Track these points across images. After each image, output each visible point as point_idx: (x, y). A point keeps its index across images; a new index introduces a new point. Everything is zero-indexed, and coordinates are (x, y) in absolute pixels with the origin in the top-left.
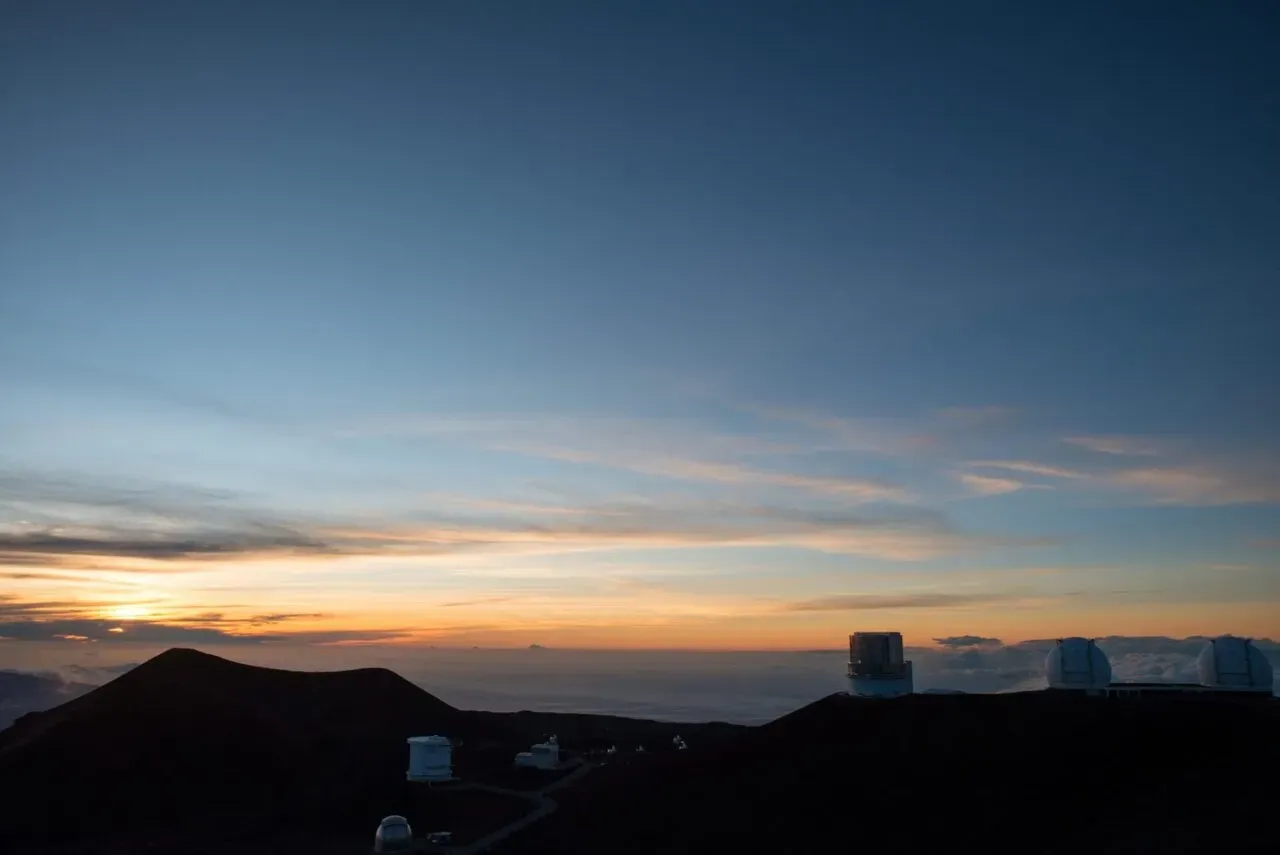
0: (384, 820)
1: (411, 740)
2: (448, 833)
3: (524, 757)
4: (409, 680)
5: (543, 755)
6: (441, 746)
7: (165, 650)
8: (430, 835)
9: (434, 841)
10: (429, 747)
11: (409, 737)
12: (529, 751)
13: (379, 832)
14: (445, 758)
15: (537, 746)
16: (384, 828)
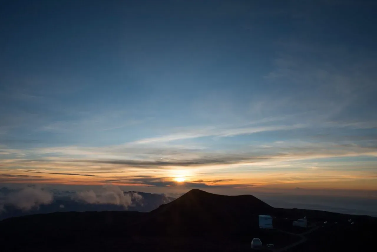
0: (254, 239)
1: (260, 216)
2: (273, 245)
3: (295, 223)
4: (258, 198)
5: (302, 222)
6: (269, 218)
7: (192, 189)
8: (267, 245)
9: (269, 247)
10: (266, 219)
11: (259, 215)
12: (296, 221)
13: (252, 242)
14: (270, 222)
15: (299, 220)
16: (254, 241)
